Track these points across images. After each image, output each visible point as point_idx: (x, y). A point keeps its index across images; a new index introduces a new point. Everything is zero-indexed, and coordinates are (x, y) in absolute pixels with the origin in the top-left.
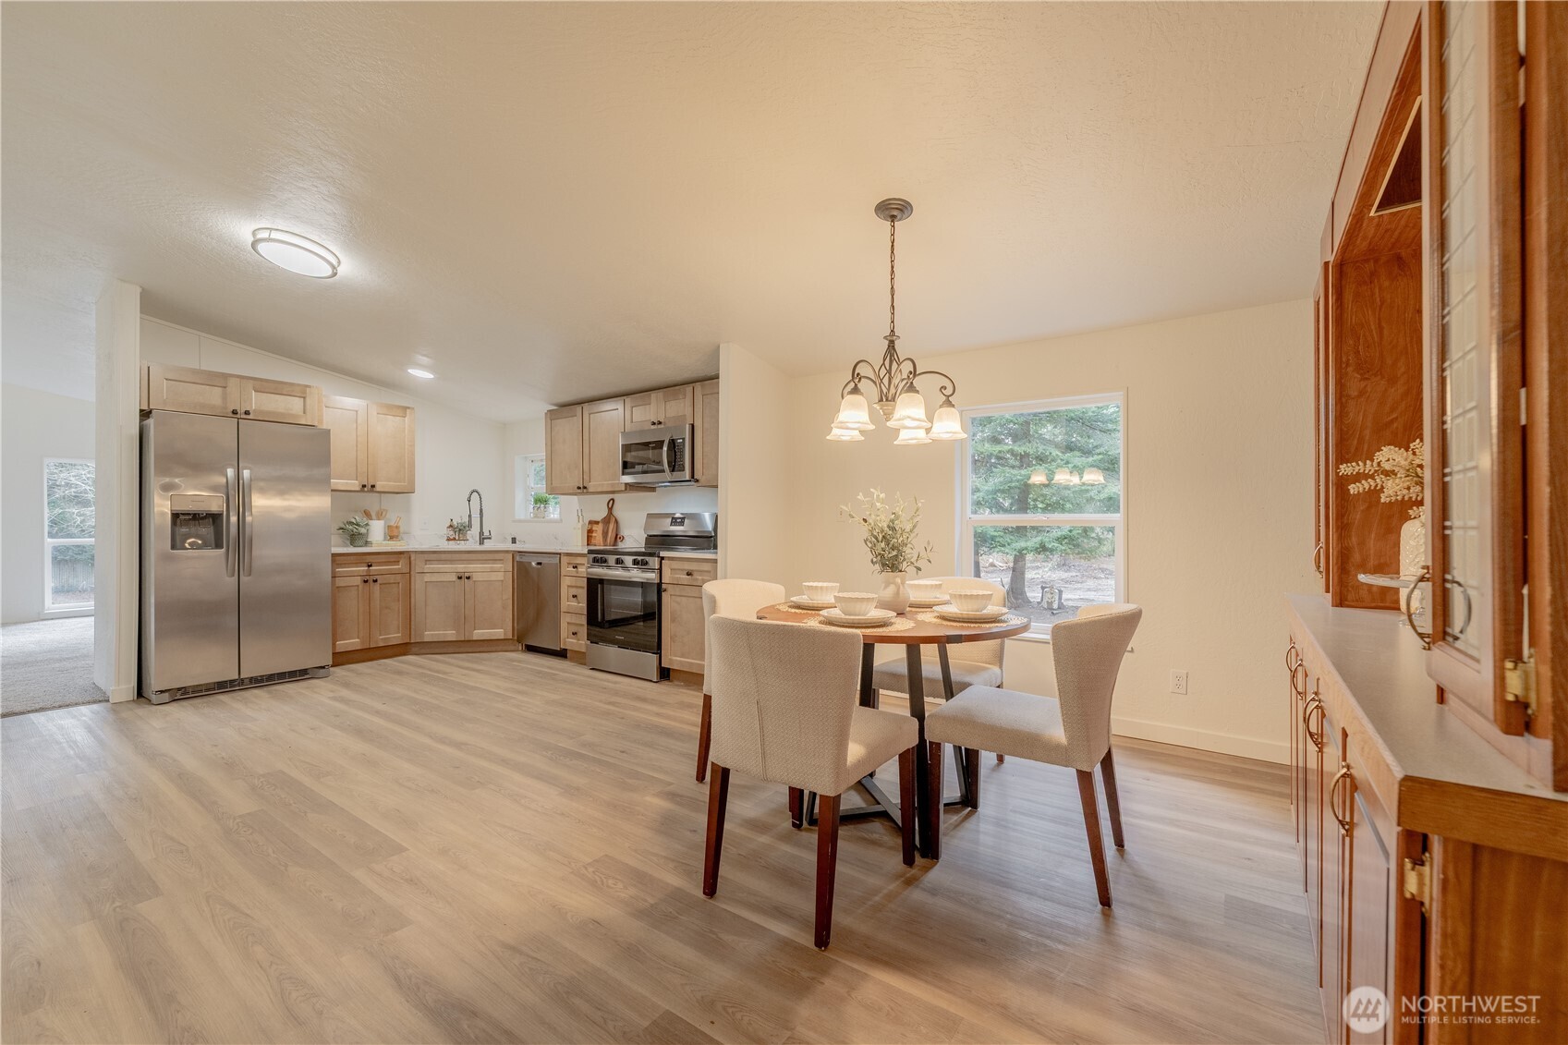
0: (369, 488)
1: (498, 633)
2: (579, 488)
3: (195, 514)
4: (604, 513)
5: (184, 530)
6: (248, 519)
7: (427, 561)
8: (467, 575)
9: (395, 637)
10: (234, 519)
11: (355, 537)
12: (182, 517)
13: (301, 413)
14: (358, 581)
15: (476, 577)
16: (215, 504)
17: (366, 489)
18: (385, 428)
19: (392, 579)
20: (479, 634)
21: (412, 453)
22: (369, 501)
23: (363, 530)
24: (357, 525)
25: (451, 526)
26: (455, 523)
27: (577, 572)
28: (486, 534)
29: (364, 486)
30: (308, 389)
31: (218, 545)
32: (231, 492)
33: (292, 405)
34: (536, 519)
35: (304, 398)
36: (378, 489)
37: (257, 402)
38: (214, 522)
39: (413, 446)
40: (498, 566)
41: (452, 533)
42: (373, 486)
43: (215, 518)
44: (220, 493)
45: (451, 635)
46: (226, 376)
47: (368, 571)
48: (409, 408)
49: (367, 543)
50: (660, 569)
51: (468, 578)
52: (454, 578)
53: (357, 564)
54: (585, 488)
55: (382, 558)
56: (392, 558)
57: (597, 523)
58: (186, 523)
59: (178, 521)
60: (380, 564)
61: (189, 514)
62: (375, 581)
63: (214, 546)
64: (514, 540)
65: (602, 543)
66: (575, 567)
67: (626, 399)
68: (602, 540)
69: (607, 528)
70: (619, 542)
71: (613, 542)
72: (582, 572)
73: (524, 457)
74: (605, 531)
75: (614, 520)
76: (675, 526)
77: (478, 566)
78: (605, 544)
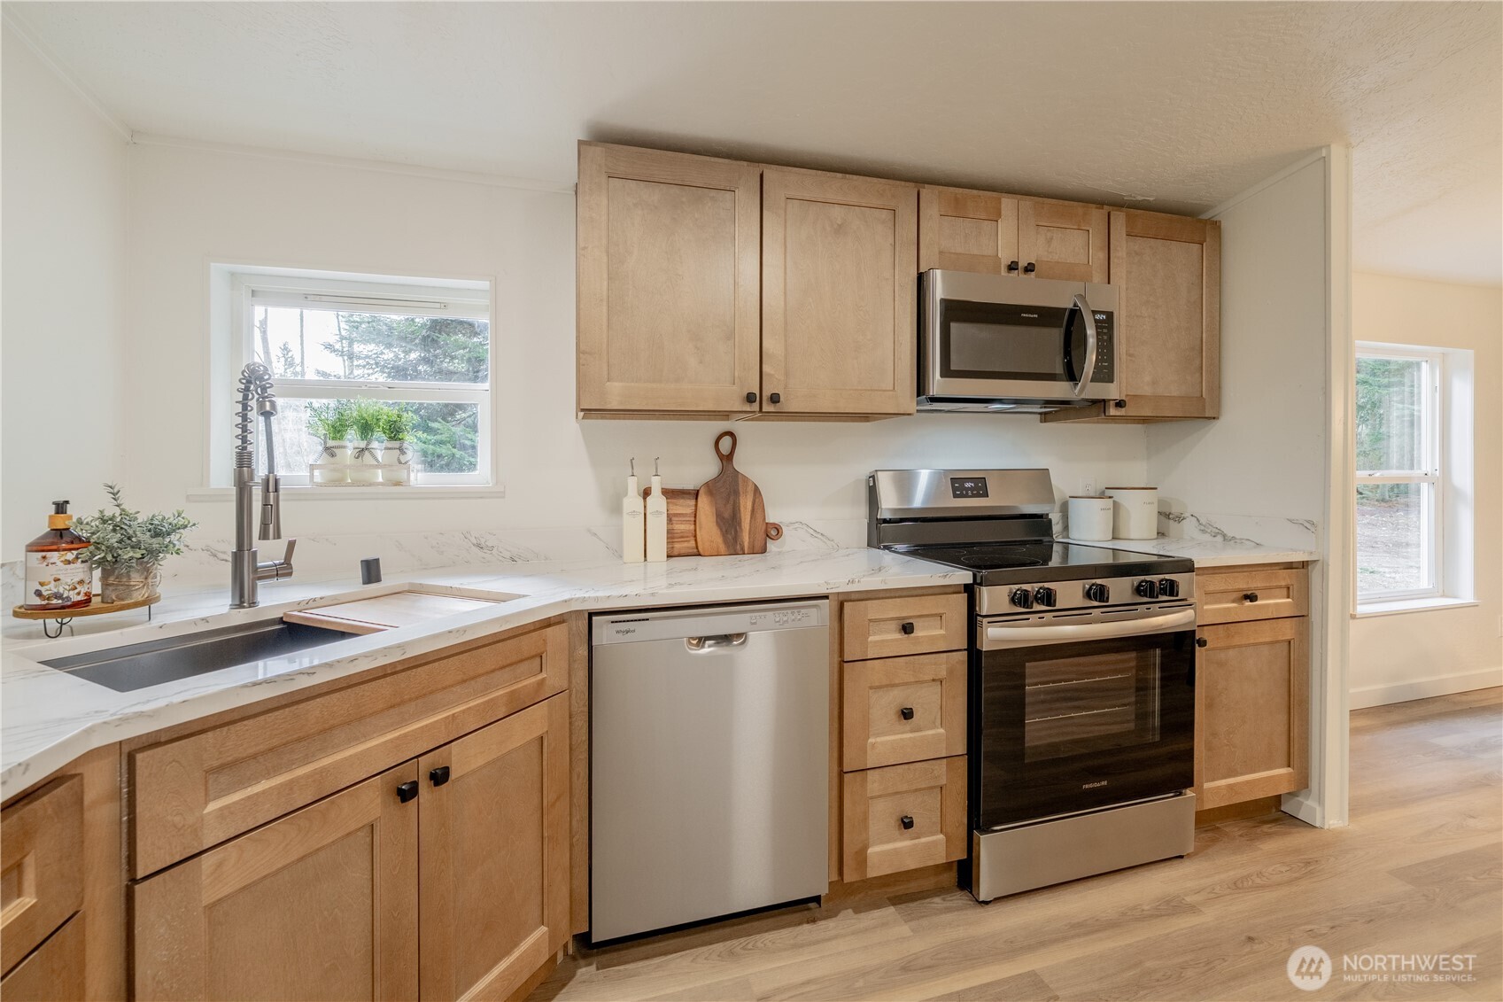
2: (752, 398)
4: (713, 468)
15: (464, 759)
27: (916, 643)
51: (437, 777)
52: (373, 803)
54: (775, 400)
57: (692, 494)
64: (371, 571)
65: (722, 548)
66: (907, 629)
67: (924, 193)
68: (718, 540)
69: (730, 506)
70: (771, 545)
71: (758, 544)
72: (932, 639)
73: (233, 274)
74: (727, 515)
75: (750, 489)
76: (966, 496)
77: (463, 706)
78: (733, 546)
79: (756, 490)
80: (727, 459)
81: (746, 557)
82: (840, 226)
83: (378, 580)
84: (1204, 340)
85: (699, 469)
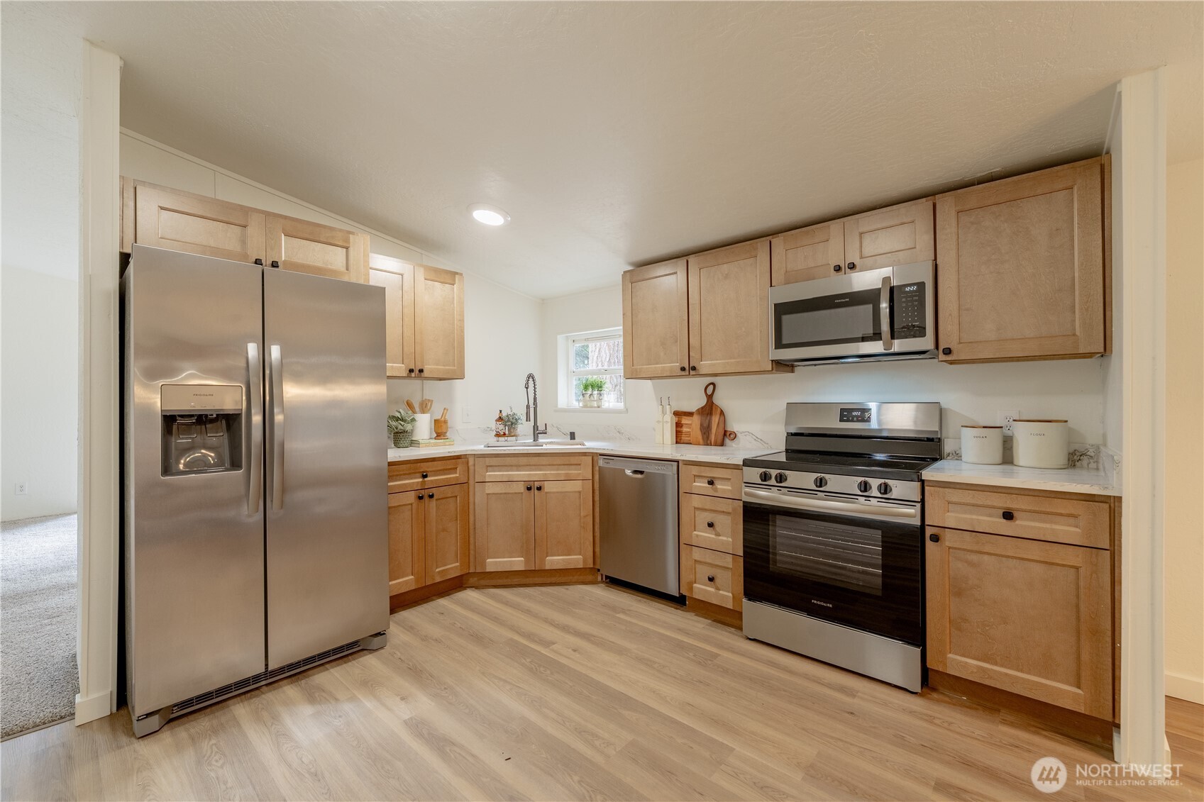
0: (416, 373)
1: (576, 560)
2: (683, 369)
3: (200, 416)
4: (703, 402)
5: (184, 440)
6: (279, 418)
7: (489, 467)
8: (537, 484)
9: (452, 568)
10: (257, 419)
11: (400, 436)
12: (180, 421)
13: (343, 269)
14: (410, 497)
15: (548, 487)
16: (229, 398)
17: (413, 375)
18: (432, 295)
19: (448, 491)
20: (555, 561)
21: (462, 331)
22: (413, 389)
23: (408, 427)
24: (402, 420)
25: (500, 419)
26: (504, 414)
27: (716, 490)
28: (541, 428)
29: (411, 371)
30: (351, 236)
31: (235, 464)
32: (253, 380)
33: (331, 258)
34: (584, 409)
35: (347, 248)
36: (426, 374)
37: (287, 249)
38: (229, 427)
39: (462, 320)
40: (573, 472)
41: (502, 427)
42: (421, 371)
43: (230, 421)
44: (235, 380)
45: (517, 562)
46: (246, 211)
47: (423, 483)
48: (457, 273)
49: (413, 443)
50: (923, 501)
51: (539, 489)
52: (521, 488)
53: (410, 475)
54: (694, 368)
55: (439, 465)
56: (450, 464)
57: (690, 414)
58: (187, 429)
59: (175, 427)
60: (437, 472)
61: (192, 416)
62: (431, 496)
63: (227, 465)
64: (572, 436)
65: (701, 441)
66: (711, 483)
67: (774, 241)
68: (700, 437)
69: (707, 421)
70: (727, 441)
71: (719, 441)
72: (724, 491)
73: (567, 336)
74: (705, 425)
75: (719, 411)
76: (852, 421)
77: (550, 473)
78: (707, 442)
79: (722, 413)
80: (710, 397)
81: (713, 447)
82: (727, 275)
83: (574, 439)
84: (1077, 280)
85: (695, 402)
